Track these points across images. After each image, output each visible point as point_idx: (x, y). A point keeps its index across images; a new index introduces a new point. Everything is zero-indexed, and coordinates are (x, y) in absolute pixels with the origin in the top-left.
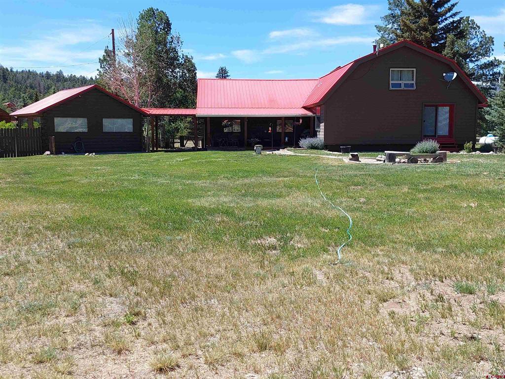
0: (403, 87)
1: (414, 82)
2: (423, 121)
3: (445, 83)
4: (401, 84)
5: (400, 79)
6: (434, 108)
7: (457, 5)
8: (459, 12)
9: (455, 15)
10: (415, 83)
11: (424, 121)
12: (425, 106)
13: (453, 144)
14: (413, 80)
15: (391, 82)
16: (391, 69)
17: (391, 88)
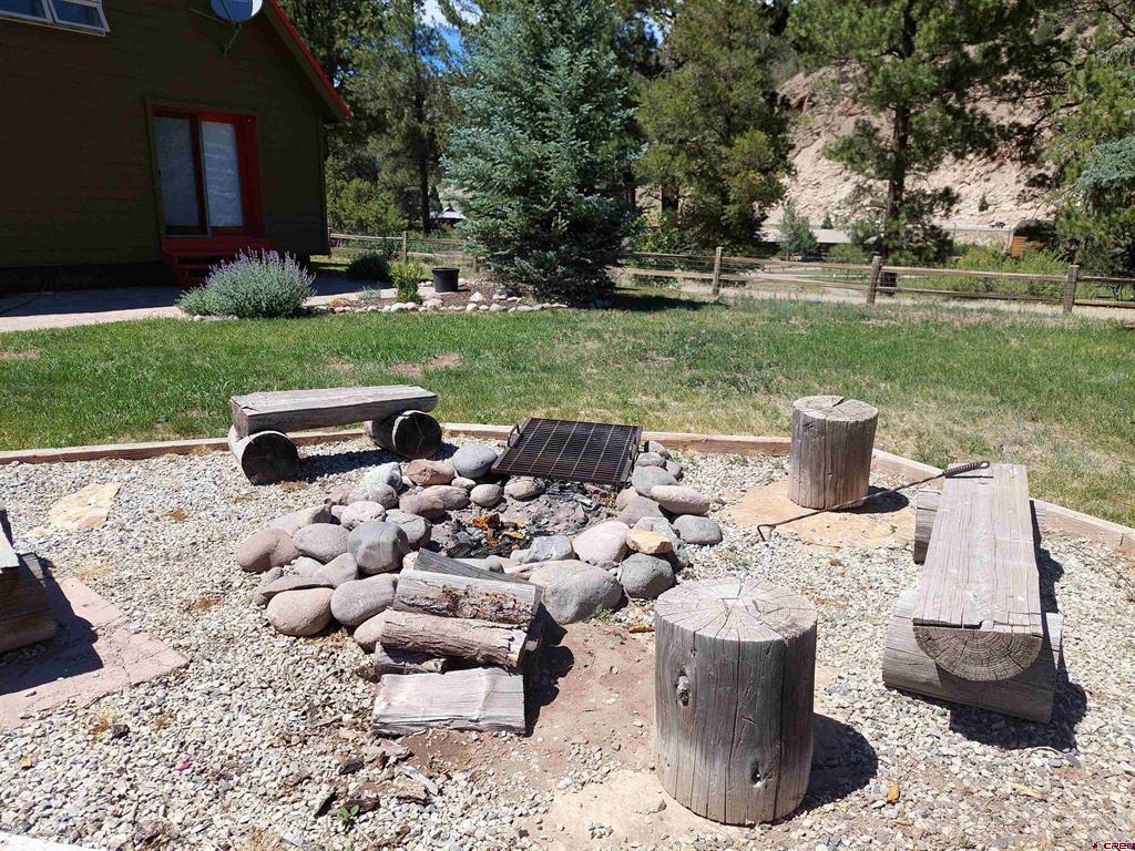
0: (51, 16)
2: (157, 175)
6: (187, 123)
10: (100, 7)
12: (156, 112)
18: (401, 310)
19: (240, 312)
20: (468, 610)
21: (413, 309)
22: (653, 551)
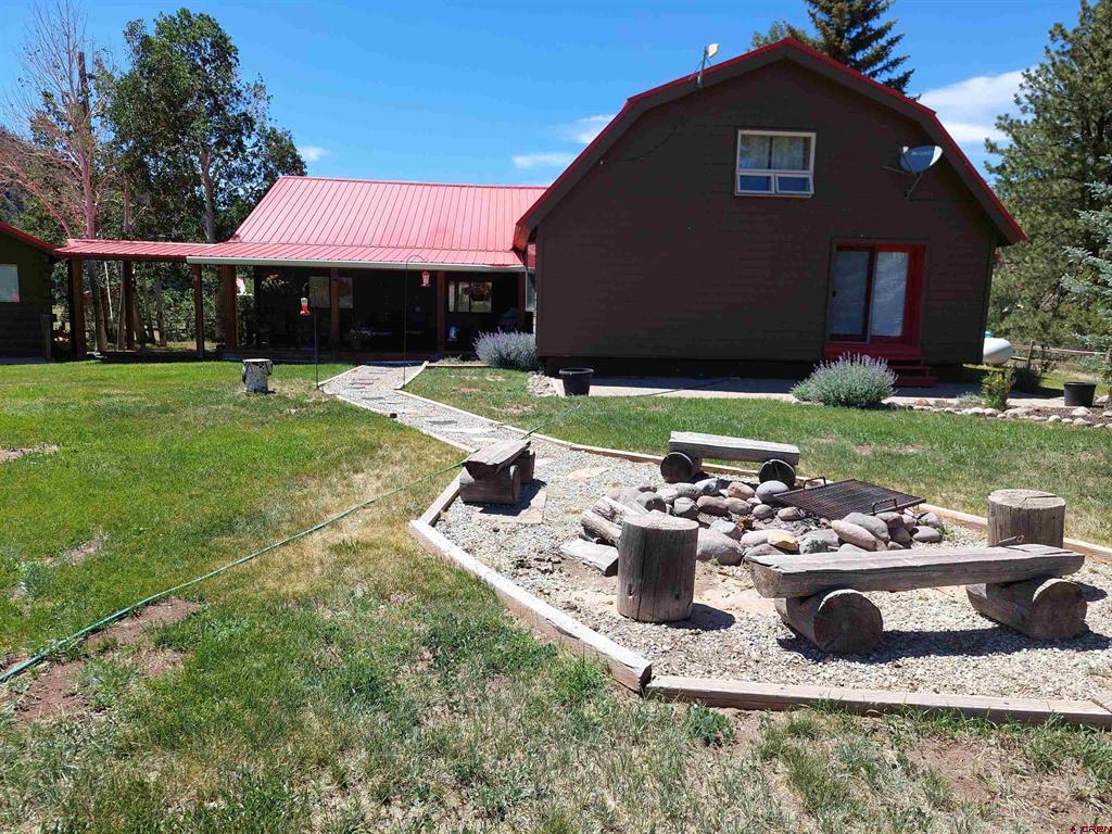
0: (774, 189)
1: (809, 174)
2: (830, 295)
3: (902, 178)
4: (769, 178)
5: (767, 165)
6: (866, 255)
7: (900, 41)
8: (904, 58)
9: (895, 63)
10: (811, 177)
11: (834, 294)
12: (840, 248)
13: (915, 363)
14: (805, 166)
15: (740, 172)
16: (741, 132)
17: (739, 191)
18: (977, 414)
19: (826, 402)
20: (617, 520)
21: (991, 415)
22: (774, 543)
